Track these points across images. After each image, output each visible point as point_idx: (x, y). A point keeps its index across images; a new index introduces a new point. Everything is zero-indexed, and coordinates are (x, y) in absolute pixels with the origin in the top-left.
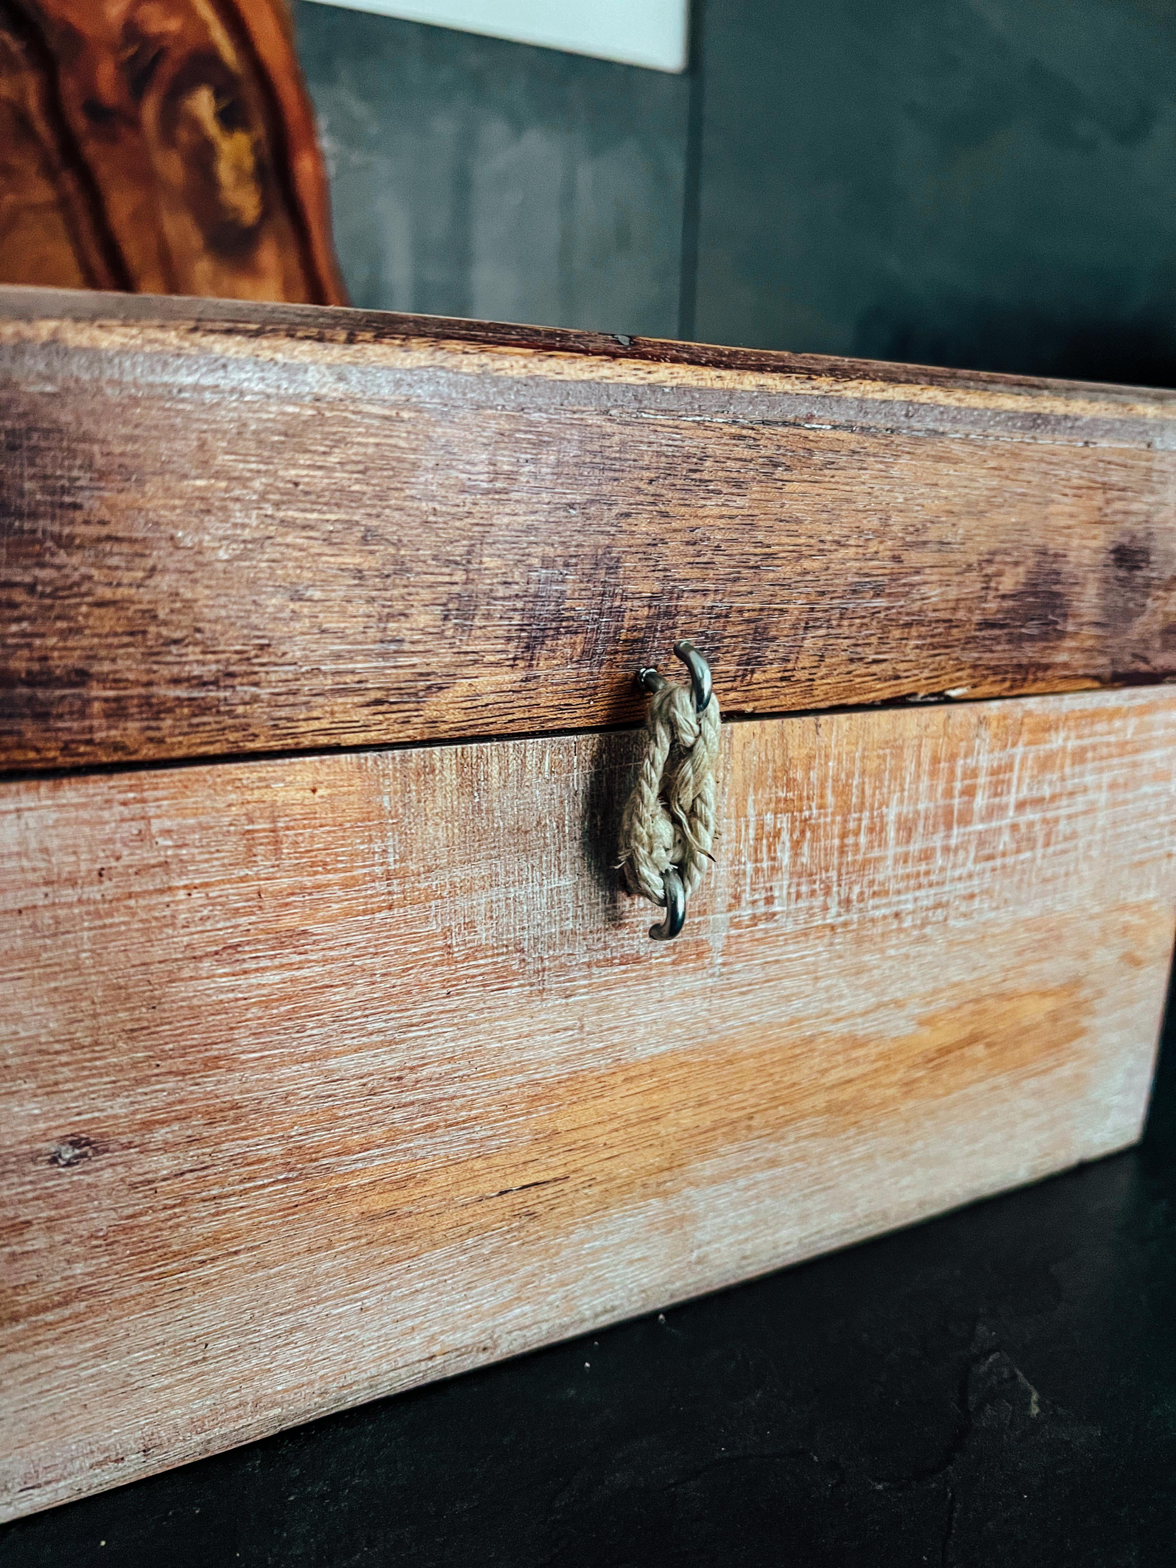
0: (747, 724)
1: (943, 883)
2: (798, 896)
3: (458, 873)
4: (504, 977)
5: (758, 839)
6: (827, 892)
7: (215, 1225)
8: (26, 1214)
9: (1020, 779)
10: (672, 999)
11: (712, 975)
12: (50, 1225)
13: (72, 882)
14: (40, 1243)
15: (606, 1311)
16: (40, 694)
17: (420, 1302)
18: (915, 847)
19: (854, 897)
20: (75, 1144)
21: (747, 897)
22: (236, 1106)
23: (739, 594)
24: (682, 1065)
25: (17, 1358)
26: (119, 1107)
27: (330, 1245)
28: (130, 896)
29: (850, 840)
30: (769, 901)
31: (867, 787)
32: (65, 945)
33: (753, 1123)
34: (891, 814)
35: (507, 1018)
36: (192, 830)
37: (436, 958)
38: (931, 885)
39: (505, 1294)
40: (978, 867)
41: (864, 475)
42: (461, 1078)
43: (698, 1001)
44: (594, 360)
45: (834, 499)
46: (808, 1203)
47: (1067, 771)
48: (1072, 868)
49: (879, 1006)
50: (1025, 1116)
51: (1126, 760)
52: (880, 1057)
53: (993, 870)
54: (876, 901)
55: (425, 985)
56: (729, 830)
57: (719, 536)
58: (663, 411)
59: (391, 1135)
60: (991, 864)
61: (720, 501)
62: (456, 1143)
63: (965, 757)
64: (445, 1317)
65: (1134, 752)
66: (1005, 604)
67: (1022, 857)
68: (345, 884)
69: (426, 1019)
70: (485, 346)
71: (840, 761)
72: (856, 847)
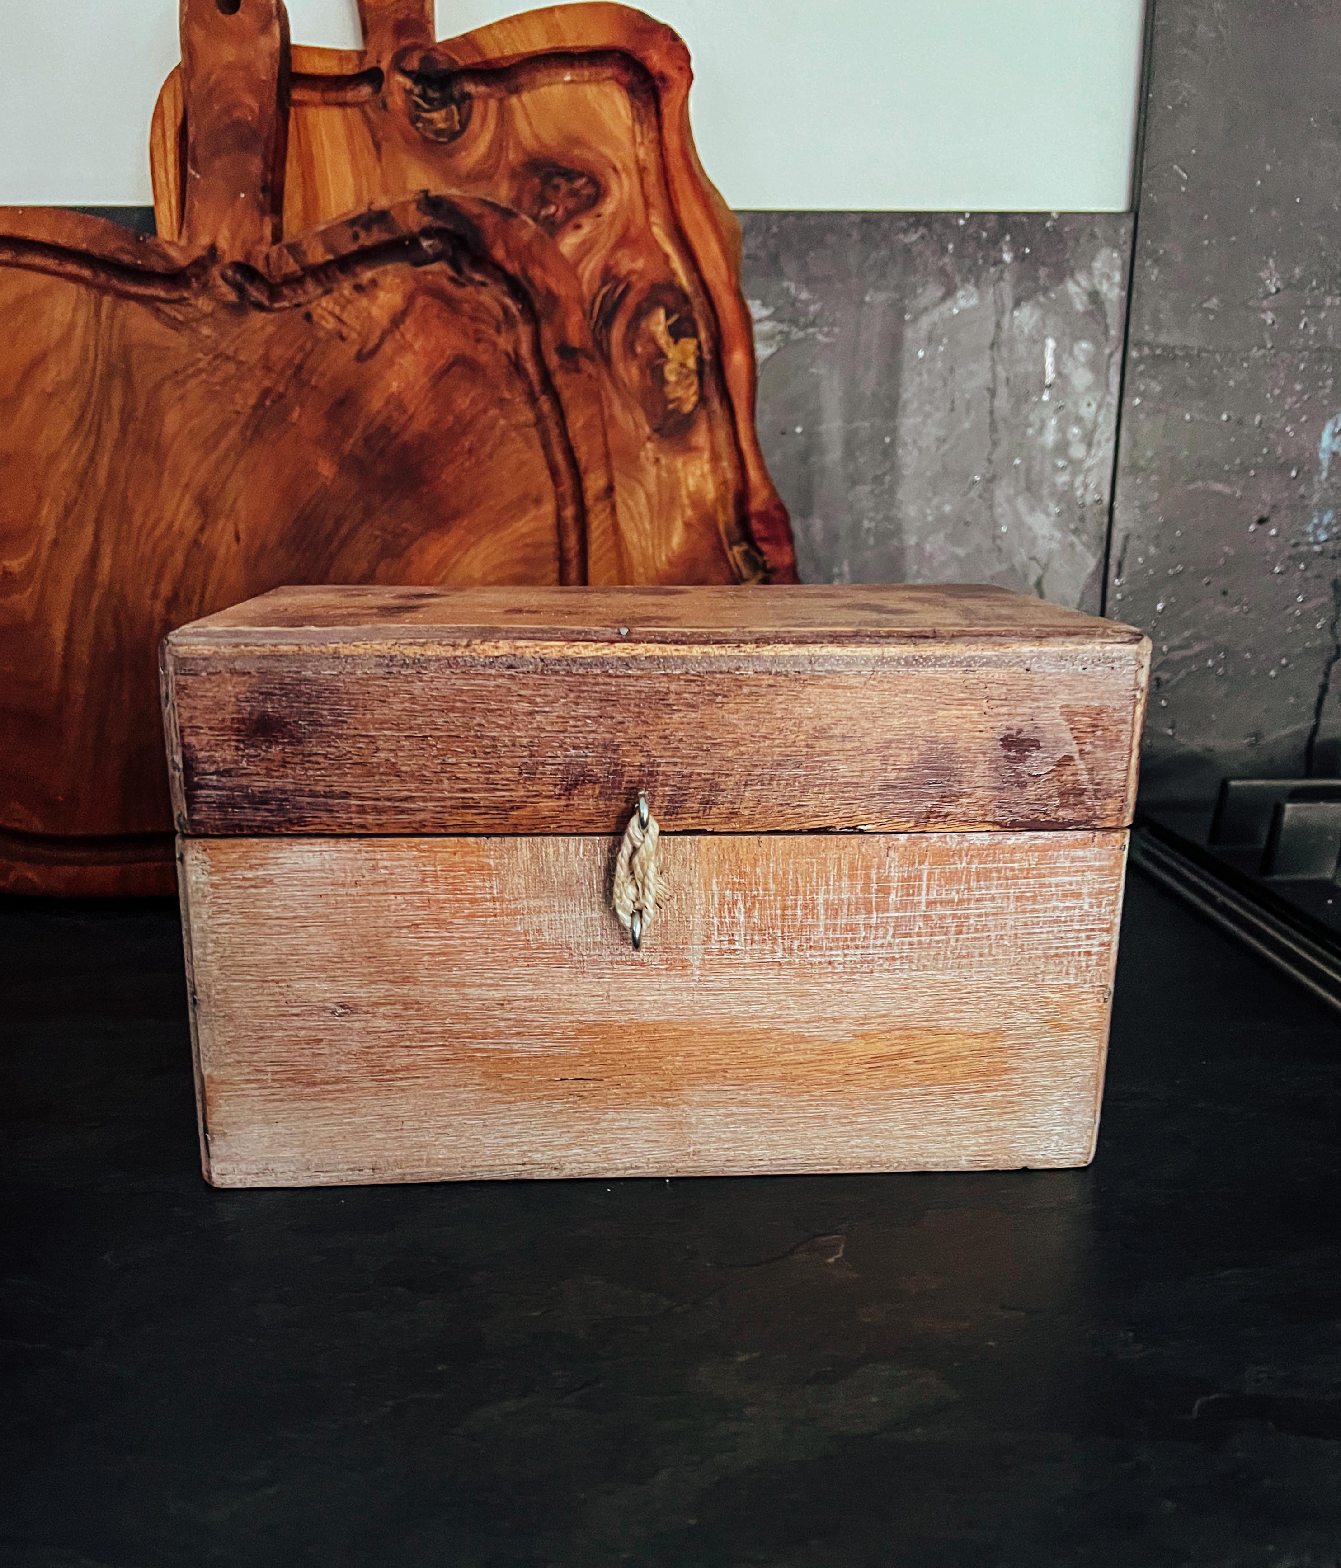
0: (709, 837)
1: (868, 947)
2: (753, 942)
3: (533, 903)
4: (560, 961)
5: (721, 904)
6: (774, 941)
7: (408, 1061)
8: (321, 1035)
9: (928, 887)
10: (667, 990)
11: (694, 980)
12: (331, 1043)
13: (343, 885)
14: (326, 1051)
15: (632, 1168)
16: (329, 801)
17: (516, 1130)
18: (841, 921)
19: (795, 947)
20: (342, 1007)
21: (715, 937)
22: (417, 1003)
23: (697, 765)
24: (675, 1030)
25: (315, 1104)
26: (362, 993)
27: (466, 1086)
28: (369, 894)
29: (789, 912)
30: (732, 942)
31: (800, 881)
32: (340, 913)
33: (728, 1075)
34: (821, 899)
35: (562, 984)
36: (397, 867)
37: (521, 945)
38: (857, 947)
39: (566, 1139)
40: (897, 941)
41: (780, 698)
42: (537, 1012)
43: (685, 994)
44: (600, 645)
45: (759, 713)
46: (775, 1137)
47: (973, 884)
48: (986, 951)
49: (820, 1019)
50: (963, 1120)
51: (1032, 881)
52: (824, 1052)
53: (911, 944)
54: (813, 952)
55: (515, 958)
56: (700, 897)
57: (681, 734)
58: (643, 669)
59: (499, 1034)
60: (908, 939)
61: (681, 715)
62: (535, 1046)
63: (879, 868)
64: (531, 1143)
65: (1039, 876)
66: (903, 774)
67: (936, 938)
68: (471, 902)
69: (517, 976)
70: (539, 642)
71: (778, 864)
72: (795, 917)
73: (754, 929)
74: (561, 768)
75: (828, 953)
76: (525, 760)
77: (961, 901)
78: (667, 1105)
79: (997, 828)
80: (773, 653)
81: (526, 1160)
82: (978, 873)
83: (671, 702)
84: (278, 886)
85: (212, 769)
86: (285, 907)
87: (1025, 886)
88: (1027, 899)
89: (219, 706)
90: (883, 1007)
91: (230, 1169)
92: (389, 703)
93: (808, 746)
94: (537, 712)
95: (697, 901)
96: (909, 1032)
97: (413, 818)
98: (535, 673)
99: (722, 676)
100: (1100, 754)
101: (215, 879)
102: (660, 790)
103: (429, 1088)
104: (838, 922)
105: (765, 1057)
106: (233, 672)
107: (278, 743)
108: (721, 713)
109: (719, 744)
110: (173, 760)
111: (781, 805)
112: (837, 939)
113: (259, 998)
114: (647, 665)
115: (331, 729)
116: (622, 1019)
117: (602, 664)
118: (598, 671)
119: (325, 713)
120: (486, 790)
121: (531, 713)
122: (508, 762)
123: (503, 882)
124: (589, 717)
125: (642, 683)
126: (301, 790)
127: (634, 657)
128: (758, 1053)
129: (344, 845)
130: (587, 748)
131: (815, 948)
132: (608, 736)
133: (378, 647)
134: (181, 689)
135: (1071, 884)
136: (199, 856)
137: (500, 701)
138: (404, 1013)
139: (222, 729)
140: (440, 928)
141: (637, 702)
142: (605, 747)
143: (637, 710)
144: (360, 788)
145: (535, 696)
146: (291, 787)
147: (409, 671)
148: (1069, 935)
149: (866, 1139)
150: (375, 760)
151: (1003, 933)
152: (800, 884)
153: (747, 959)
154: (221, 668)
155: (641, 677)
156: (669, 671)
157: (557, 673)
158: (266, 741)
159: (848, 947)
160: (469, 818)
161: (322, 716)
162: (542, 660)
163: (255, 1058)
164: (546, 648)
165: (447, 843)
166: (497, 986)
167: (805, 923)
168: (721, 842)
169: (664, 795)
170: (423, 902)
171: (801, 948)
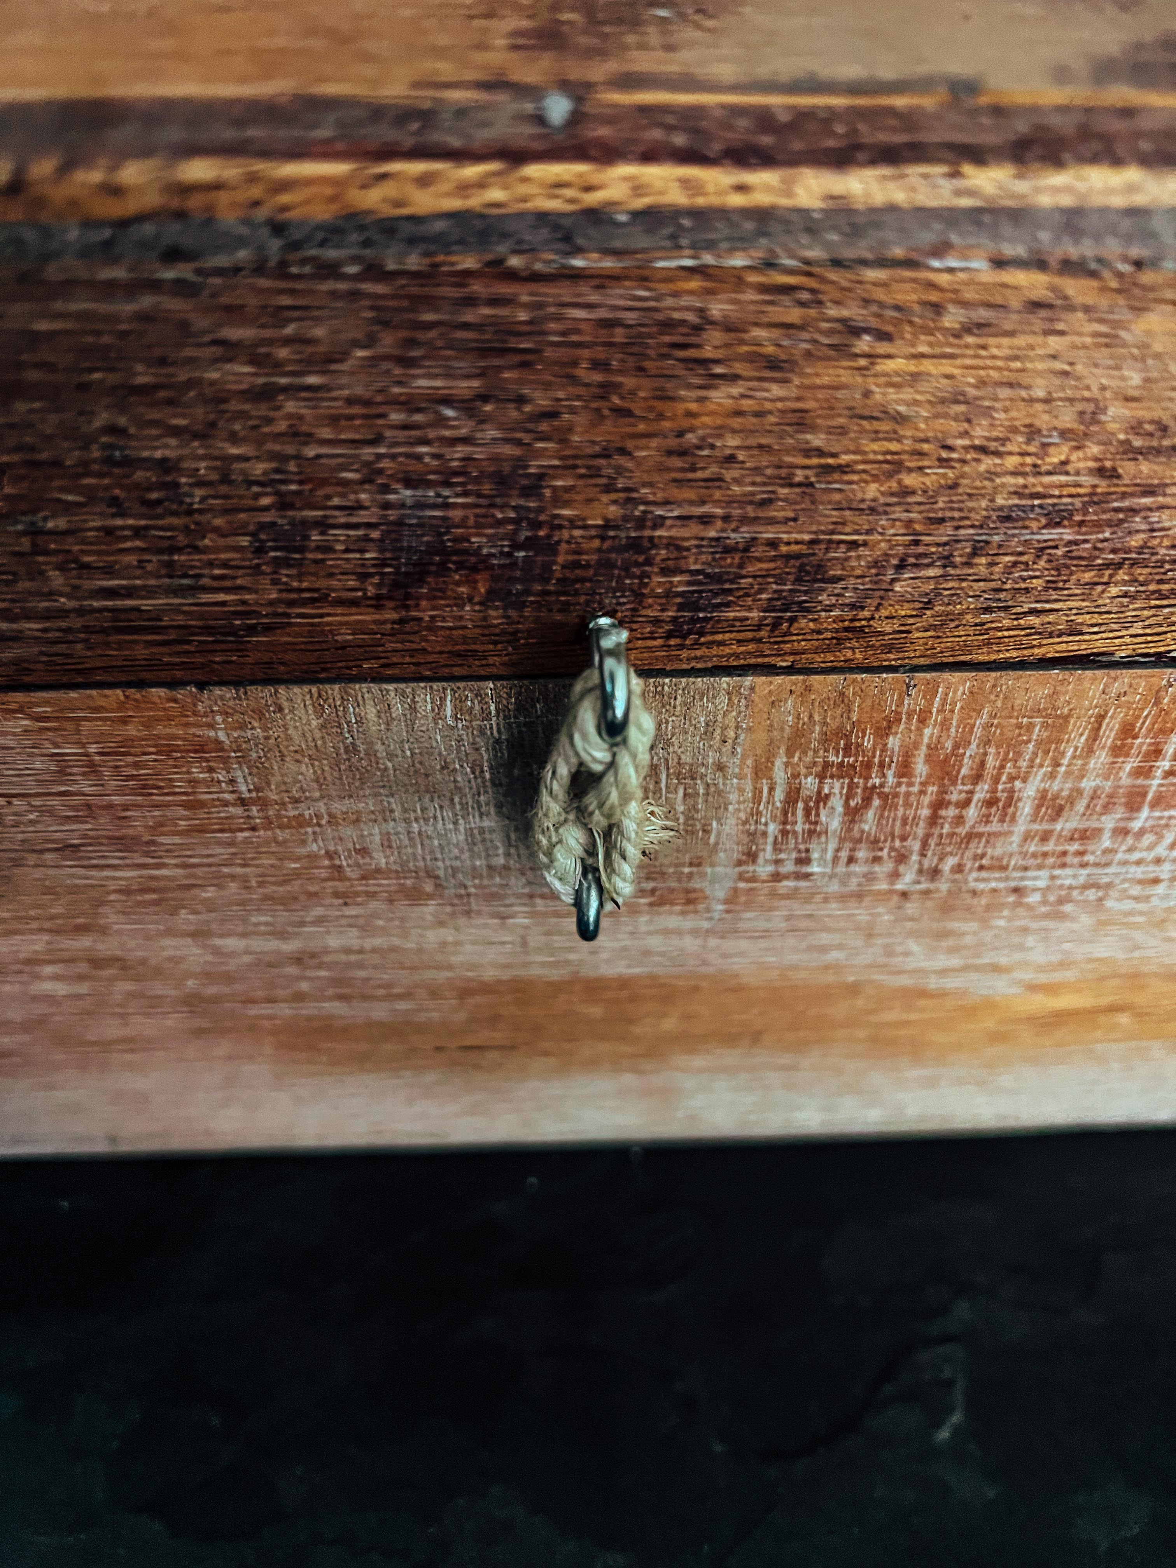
0: (779, 680)
2: (851, 860)
3: (339, 806)
5: (789, 801)
10: (648, 933)
11: (710, 919)
18: (1066, 824)
19: (946, 867)
21: (767, 855)
24: (662, 986)
29: (949, 812)
30: (803, 861)
31: (990, 759)
33: (764, 1037)
34: (1029, 790)
35: (424, 928)
37: (323, 873)
43: (689, 939)
44: (472, 171)
55: (315, 894)
56: (741, 791)
57: (732, 441)
61: (735, 391)
68: (186, 805)
69: (320, 921)
70: (260, 166)
71: (945, 725)
72: (959, 820)
73: (860, 841)
74: (375, 534)
76: (267, 518)
78: (642, 1073)
83: (708, 352)
94: (285, 389)
95: (735, 796)
96: (1140, 981)
98: (260, 269)
99: (884, 274)
103: (178, 1061)
104: (1058, 827)
105: (841, 1017)
108: (862, 382)
109: (843, 469)
111: (988, 610)
114: (642, 241)
116: (555, 975)
117: (483, 237)
118: (469, 262)
120: (172, 591)
121: (265, 394)
122: (218, 522)
123: (260, 770)
124: (447, 401)
125: (617, 295)
127: (593, 215)
128: (826, 1011)
130: (447, 484)
131: (991, 868)
132: (508, 450)
138: (96, 973)
141: (600, 353)
142: (502, 480)
143: (597, 377)
145: (270, 342)
153: (833, 888)
155: (616, 278)
156: (708, 259)
157: (330, 270)
162: (278, 228)
164: (286, 185)
165: (102, 702)
166: (282, 935)
167: (981, 829)
168: (808, 689)
169: (669, 594)
170: (73, 808)
171: (959, 869)
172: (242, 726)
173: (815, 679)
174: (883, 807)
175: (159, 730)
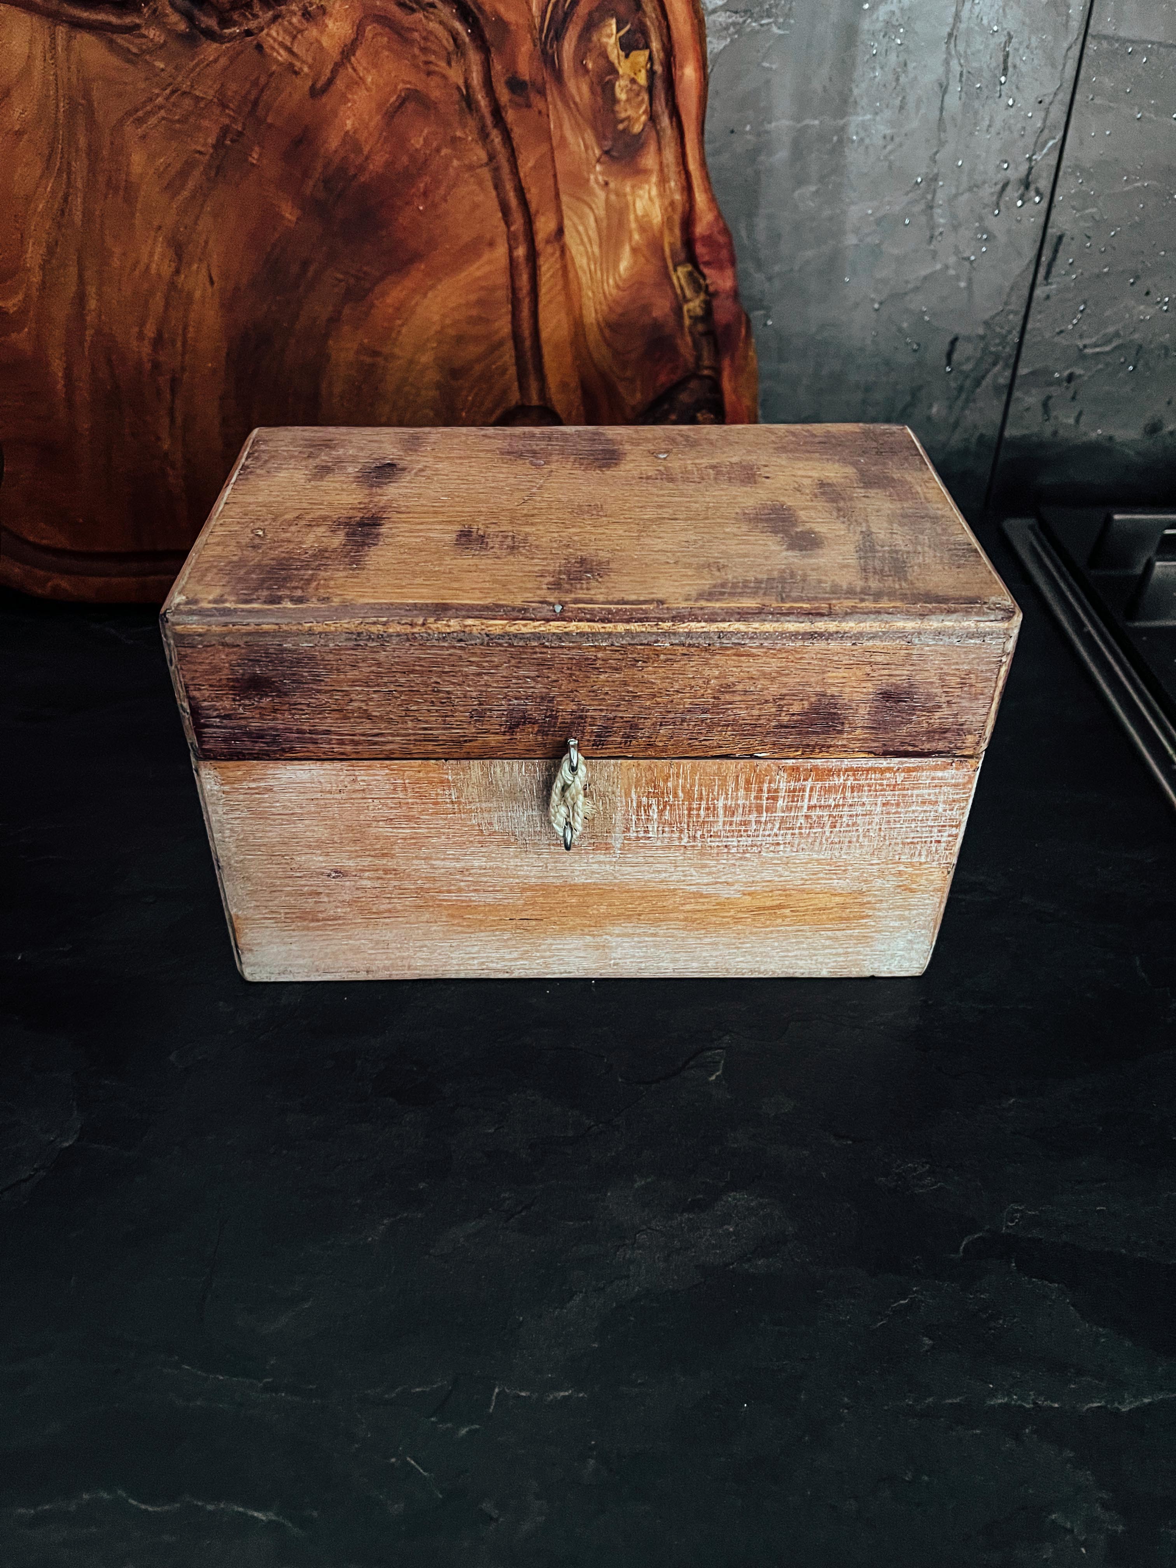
0: (629, 761)
1: (758, 836)
2: (663, 832)
3: (484, 805)
4: (508, 844)
5: (638, 807)
6: (681, 831)
7: (390, 906)
8: (320, 890)
9: (810, 796)
10: (593, 863)
11: (615, 857)
13: (330, 793)
14: (326, 899)
15: (566, 972)
16: (314, 736)
17: (476, 949)
18: (737, 818)
19: (698, 835)
20: (336, 872)
21: (633, 828)
22: (395, 870)
23: (620, 711)
25: (319, 932)
26: (351, 863)
27: (435, 922)
28: (352, 799)
29: (694, 812)
30: (646, 832)
31: (704, 792)
32: (329, 811)
33: (642, 918)
34: (720, 804)
35: (509, 858)
36: (373, 780)
37: (476, 833)
38: (749, 836)
39: (515, 955)
40: (782, 832)
41: (692, 664)
42: (490, 876)
43: (608, 866)
44: (537, 623)
45: (673, 674)
46: (677, 956)
47: (848, 794)
48: (855, 839)
49: (717, 883)
50: (825, 947)
51: (897, 793)
52: (718, 904)
53: (793, 834)
54: (712, 839)
55: (471, 842)
56: (621, 802)
57: (607, 689)
58: (573, 642)
59: (460, 890)
60: (791, 831)
61: (607, 675)
62: (490, 898)
63: (770, 783)
64: (488, 957)
65: (904, 789)
66: (795, 718)
67: (814, 831)
68: (434, 804)
69: (473, 853)
70: (485, 621)
71: (686, 779)
72: (698, 815)
73: (665, 824)
74: (505, 713)
75: (725, 839)
76: (475, 707)
77: (836, 806)
78: (593, 936)
79: (873, 755)
80: (686, 630)
81: (484, 967)
82: (852, 788)
83: (598, 666)
84: (276, 793)
85: (215, 714)
86: (284, 807)
87: (889, 796)
88: (892, 805)
89: (216, 669)
90: (767, 875)
91: (258, 970)
92: (359, 667)
93: (714, 698)
94: (484, 673)
95: (619, 804)
96: (788, 892)
97: (384, 748)
98: (482, 644)
99: (642, 647)
100: (965, 703)
101: (226, 788)
102: (588, 729)
103: (407, 923)
104: (734, 819)
105: (671, 907)
106: (225, 645)
107: (267, 696)
108: (640, 674)
109: (639, 696)
110: (182, 705)
111: (691, 739)
112: (733, 831)
113: (269, 866)
114: (578, 639)
115: (311, 686)
116: (559, 882)
117: (539, 638)
118: (535, 644)
119: (306, 674)
120: (444, 729)
121: (479, 674)
122: (461, 709)
123: (460, 791)
124: (528, 677)
125: (574, 652)
126: (290, 729)
127: (567, 633)
128: (664, 904)
129: (327, 765)
130: (527, 699)
131: (714, 836)
132: (544, 690)
133: (346, 626)
134: (182, 658)
135: (929, 795)
136: (212, 772)
137: (453, 666)
138: (384, 876)
139: (220, 686)
140: (410, 821)
141: (569, 666)
142: (542, 698)
143: (569, 672)
144: (339, 727)
145: (482, 662)
146: (281, 726)
147: (375, 644)
148: (924, 829)
149: (749, 958)
150: (350, 708)
151: (870, 827)
152: (704, 793)
153: (659, 844)
154: (214, 642)
155: (573, 648)
156: (596, 644)
157: (501, 645)
158: (257, 695)
159: (741, 836)
160: (430, 748)
161: (303, 676)
162: (488, 635)
163: (270, 904)
164: (491, 626)
165: (413, 765)
166: (458, 860)
167: (707, 819)
168: (639, 765)
169: (592, 732)
170: (395, 804)
171: (702, 836)
172: (457, 774)
173: (641, 761)
174: (671, 810)
175: (431, 775)
